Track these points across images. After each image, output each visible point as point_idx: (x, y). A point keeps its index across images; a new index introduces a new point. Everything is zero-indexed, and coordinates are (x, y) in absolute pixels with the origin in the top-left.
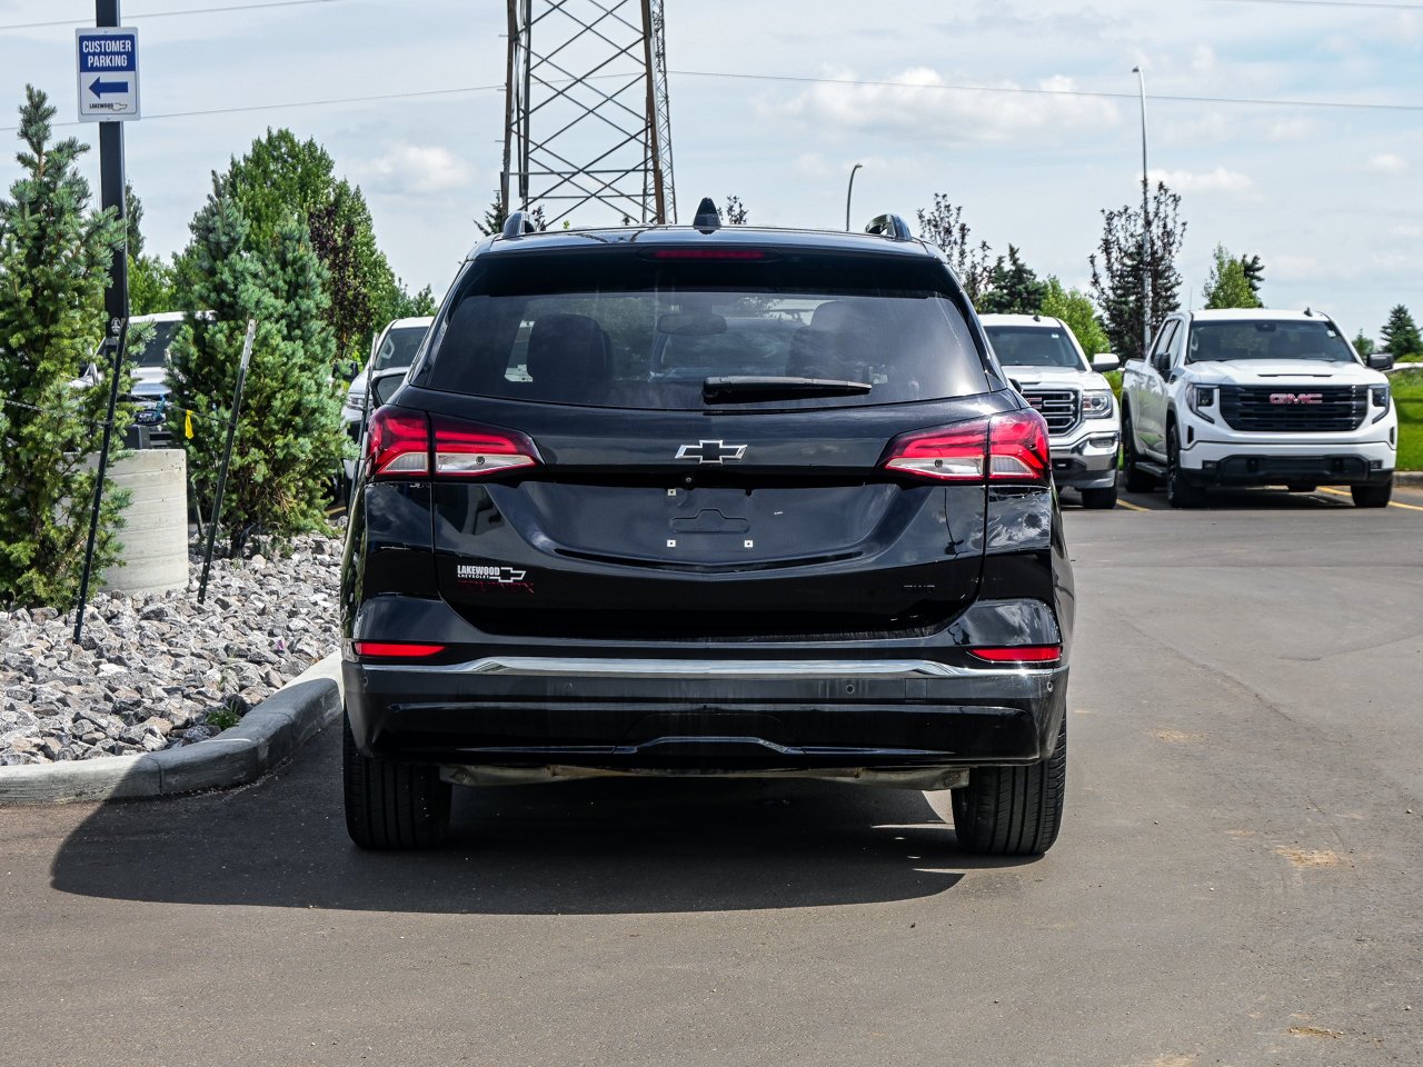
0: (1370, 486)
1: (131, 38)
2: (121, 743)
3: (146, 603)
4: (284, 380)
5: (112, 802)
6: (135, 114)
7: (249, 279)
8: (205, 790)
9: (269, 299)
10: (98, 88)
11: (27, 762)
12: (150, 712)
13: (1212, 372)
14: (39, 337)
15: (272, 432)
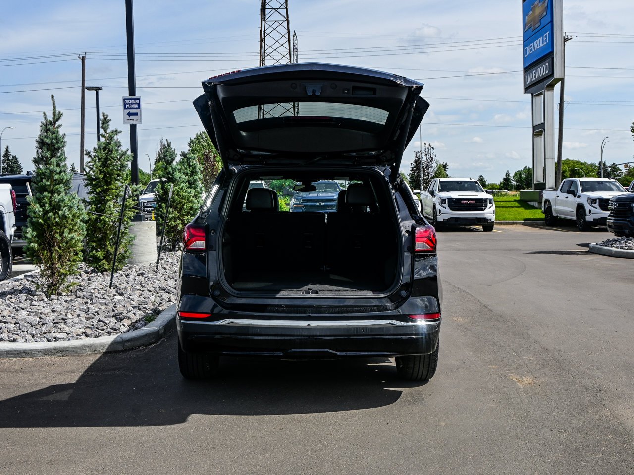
0: (488, 226)
1: (139, 99)
2: (112, 331)
3: (139, 270)
4: (188, 200)
5: (105, 353)
6: (140, 122)
7: (177, 170)
8: (139, 347)
9: (183, 176)
10: (129, 114)
11: (77, 339)
12: (125, 317)
13: (445, 195)
14: (106, 189)
15: (184, 215)
